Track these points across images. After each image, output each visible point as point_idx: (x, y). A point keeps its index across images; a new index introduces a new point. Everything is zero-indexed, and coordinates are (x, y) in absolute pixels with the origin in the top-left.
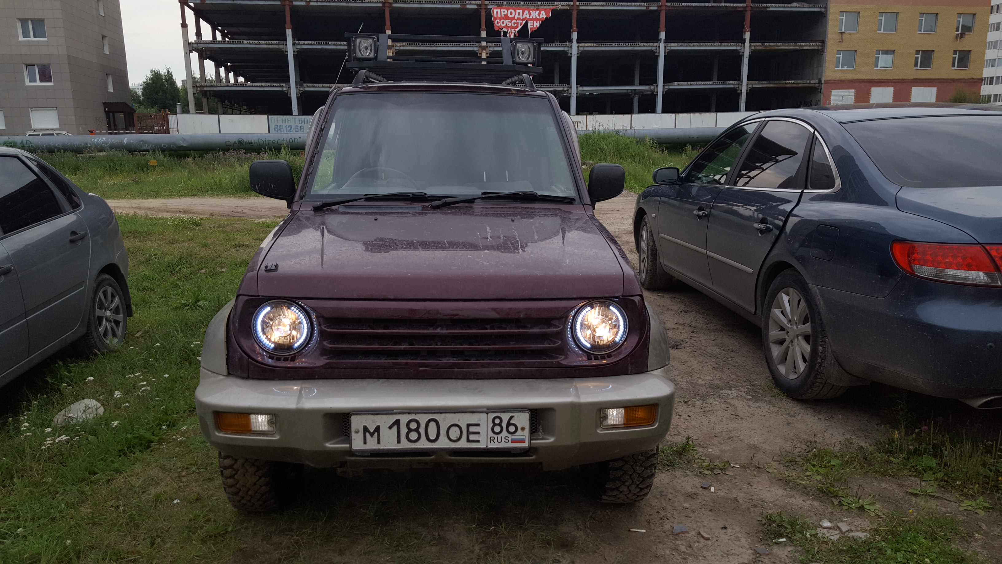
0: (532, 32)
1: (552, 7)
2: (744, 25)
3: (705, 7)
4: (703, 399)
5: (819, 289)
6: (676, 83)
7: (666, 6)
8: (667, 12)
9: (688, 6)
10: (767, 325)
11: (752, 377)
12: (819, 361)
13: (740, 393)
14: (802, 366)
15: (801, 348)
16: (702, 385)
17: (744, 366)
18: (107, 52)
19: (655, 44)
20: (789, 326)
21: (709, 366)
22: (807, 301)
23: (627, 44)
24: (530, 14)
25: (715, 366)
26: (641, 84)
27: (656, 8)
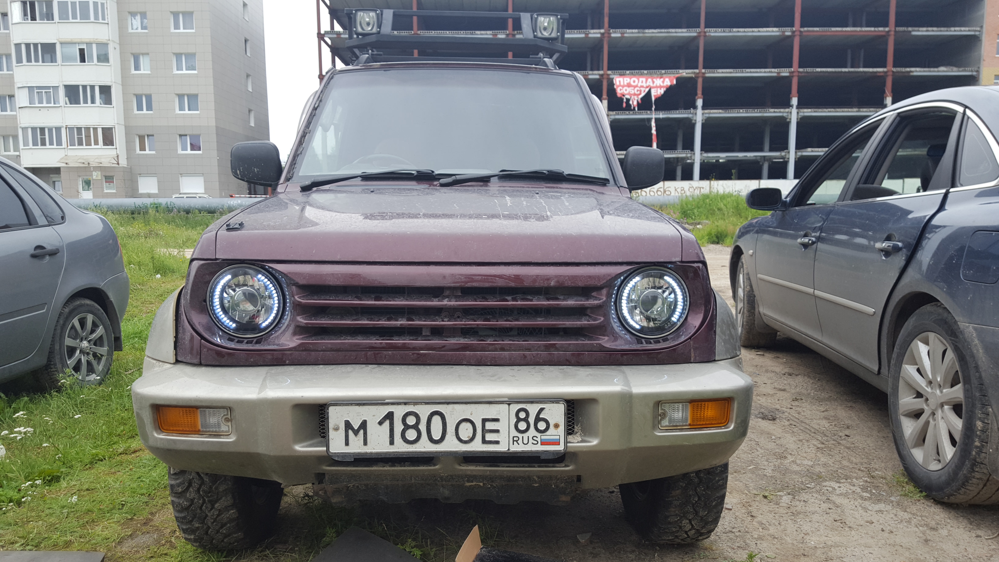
0: (656, 100)
1: (677, 75)
2: (885, 90)
3: (841, 72)
4: (793, 494)
5: (975, 329)
6: (809, 149)
7: (799, 72)
8: (800, 78)
9: (823, 72)
10: (896, 389)
11: (873, 465)
12: (977, 444)
13: (852, 488)
14: (949, 452)
15: (948, 423)
16: (796, 473)
17: (864, 449)
18: (252, 124)
19: (787, 110)
20: (929, 390)
21: (811, 446)
22: (957, 350)
23: (756, 110)
24: (653, 82)
25: (819, 446)
26: (771, 150)
27: (787, 74)
